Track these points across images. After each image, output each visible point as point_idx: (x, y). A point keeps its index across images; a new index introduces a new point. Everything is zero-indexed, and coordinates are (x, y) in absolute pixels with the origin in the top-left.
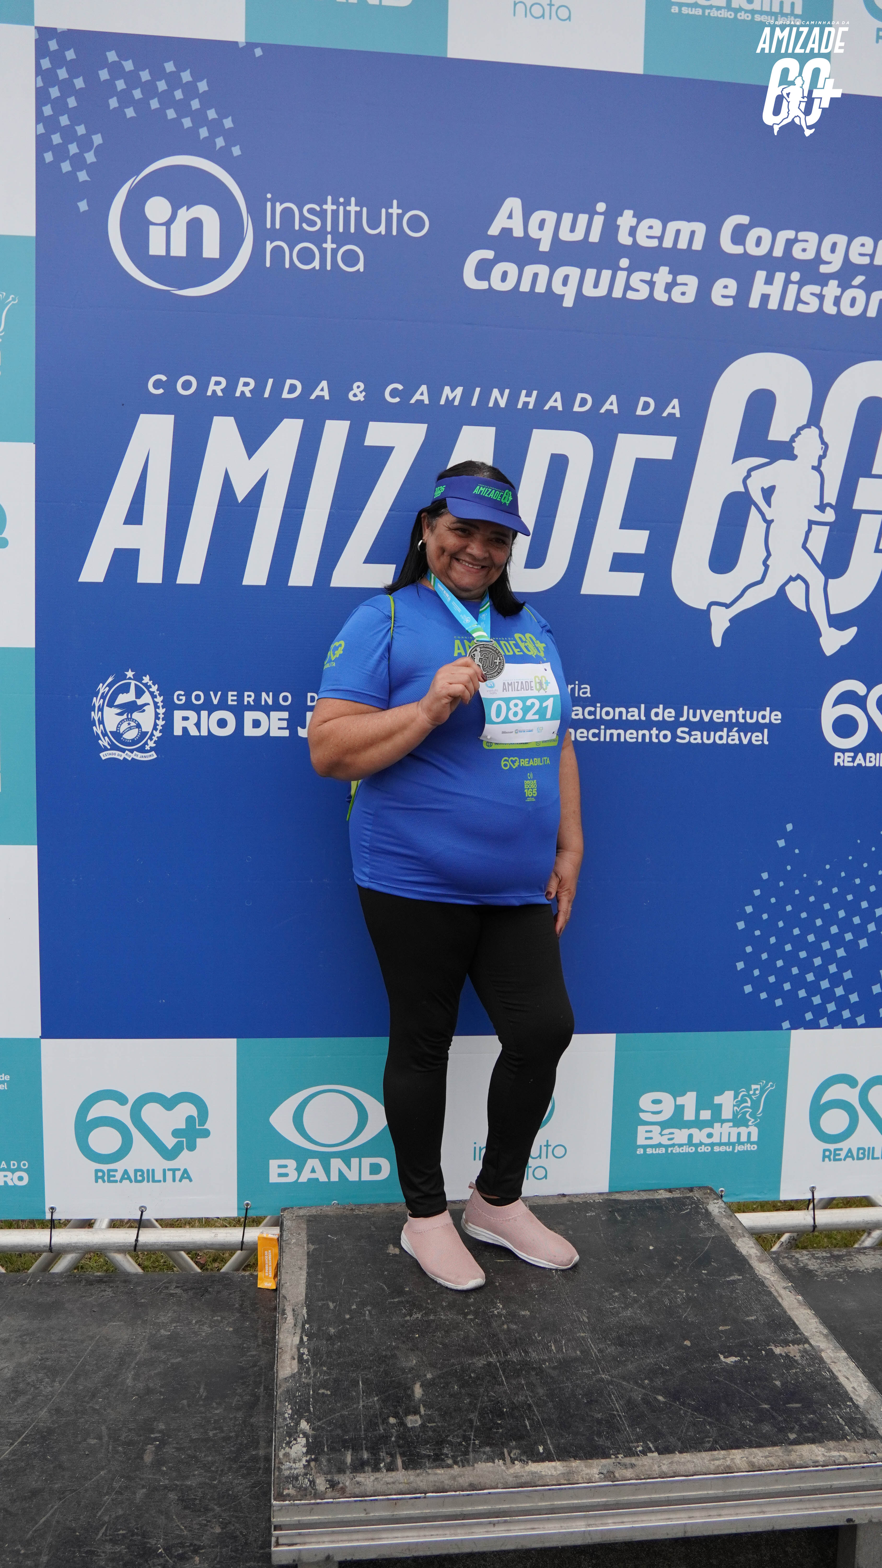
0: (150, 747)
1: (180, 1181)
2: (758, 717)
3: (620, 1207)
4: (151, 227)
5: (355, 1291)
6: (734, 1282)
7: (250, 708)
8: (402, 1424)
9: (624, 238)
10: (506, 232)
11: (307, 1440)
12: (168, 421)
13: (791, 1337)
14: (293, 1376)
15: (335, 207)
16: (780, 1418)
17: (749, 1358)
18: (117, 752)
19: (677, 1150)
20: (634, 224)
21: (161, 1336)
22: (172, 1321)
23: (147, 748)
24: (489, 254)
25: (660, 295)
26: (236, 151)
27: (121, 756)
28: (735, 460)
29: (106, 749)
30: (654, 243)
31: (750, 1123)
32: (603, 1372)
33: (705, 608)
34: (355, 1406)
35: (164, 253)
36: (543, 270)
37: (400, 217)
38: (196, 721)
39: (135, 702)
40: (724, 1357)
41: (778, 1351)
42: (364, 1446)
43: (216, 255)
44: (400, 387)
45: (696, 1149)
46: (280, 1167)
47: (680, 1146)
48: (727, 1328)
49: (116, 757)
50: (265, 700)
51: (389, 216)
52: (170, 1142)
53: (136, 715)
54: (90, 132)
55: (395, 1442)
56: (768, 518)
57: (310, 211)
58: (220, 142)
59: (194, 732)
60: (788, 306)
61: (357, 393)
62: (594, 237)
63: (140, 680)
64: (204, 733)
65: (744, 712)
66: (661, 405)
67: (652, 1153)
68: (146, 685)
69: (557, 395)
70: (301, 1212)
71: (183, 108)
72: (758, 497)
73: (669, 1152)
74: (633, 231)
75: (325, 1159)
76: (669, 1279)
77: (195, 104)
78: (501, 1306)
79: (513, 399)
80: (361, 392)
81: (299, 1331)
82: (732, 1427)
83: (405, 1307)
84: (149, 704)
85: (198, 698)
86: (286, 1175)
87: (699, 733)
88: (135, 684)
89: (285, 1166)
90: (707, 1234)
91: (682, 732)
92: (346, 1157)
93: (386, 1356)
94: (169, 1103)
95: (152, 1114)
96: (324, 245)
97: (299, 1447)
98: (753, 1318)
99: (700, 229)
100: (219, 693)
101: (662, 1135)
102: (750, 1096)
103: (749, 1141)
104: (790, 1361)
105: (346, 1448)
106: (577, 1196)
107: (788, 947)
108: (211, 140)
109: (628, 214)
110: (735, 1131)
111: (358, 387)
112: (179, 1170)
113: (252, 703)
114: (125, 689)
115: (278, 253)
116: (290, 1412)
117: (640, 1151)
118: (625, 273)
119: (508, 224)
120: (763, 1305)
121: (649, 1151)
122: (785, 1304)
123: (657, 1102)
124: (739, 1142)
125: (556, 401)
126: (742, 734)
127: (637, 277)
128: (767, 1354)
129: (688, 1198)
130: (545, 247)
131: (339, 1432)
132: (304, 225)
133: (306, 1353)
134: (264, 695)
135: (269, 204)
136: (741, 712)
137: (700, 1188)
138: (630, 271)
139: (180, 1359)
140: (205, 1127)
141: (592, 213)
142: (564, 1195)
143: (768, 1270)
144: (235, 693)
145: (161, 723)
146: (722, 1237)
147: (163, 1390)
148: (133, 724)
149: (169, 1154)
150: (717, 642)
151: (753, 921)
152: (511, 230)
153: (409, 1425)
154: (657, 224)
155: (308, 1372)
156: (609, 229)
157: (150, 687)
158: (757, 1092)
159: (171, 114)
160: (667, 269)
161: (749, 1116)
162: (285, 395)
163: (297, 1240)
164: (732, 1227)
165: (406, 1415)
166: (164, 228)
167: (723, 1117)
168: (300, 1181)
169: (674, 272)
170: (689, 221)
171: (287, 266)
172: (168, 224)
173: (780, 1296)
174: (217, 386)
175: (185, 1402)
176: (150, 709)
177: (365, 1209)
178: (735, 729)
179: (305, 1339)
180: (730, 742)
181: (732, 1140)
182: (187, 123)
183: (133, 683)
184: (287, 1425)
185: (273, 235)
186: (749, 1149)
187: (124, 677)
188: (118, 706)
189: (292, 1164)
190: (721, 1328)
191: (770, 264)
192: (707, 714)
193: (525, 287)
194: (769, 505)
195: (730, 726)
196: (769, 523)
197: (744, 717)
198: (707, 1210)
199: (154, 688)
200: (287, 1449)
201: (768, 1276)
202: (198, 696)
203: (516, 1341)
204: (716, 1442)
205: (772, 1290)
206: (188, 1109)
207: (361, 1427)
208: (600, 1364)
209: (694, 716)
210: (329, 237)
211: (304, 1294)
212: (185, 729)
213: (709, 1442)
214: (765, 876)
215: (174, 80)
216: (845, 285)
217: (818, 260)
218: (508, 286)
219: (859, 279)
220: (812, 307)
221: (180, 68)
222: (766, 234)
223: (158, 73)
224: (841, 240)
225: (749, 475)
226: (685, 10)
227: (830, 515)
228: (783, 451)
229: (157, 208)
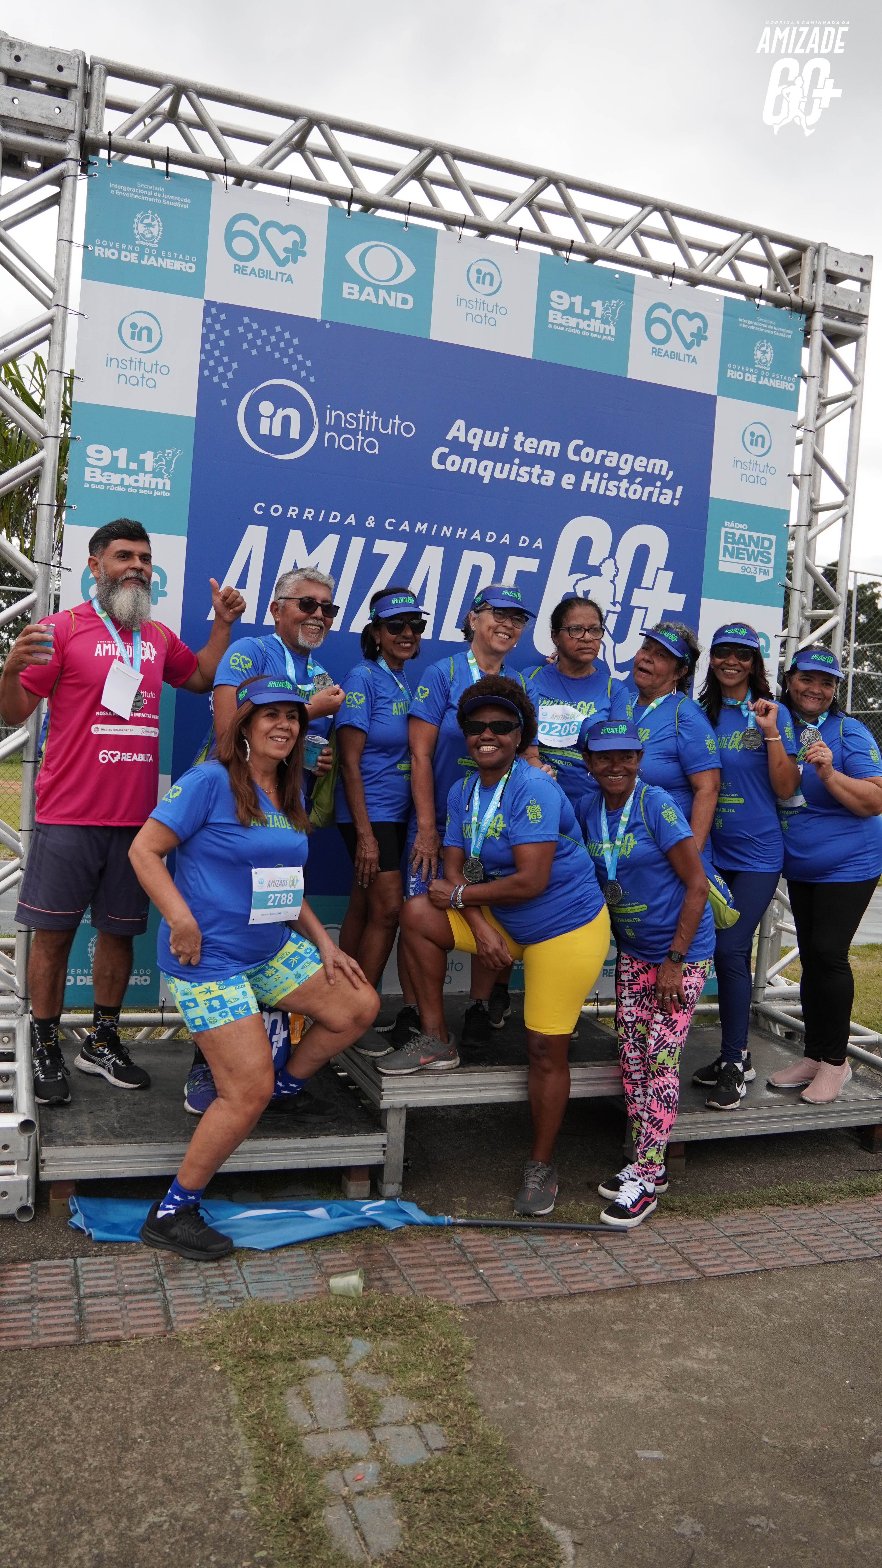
4: (262, 418)
9: (518, 448)
10: (456, 438)
12: (264, 530)
15: (364, 416)
20: (523, 440)
24: (446, 450)
25: (535, 481)
26: (312, 379)
28: (570, 574)
30: (533, 451)
35: (268, 434)
36: (474, 461)
37: (400, 425)
43: (297, 437)
44: (394, 521)
51: (394, 424)
54: (231, 361)
57: (351, 417)
58: (303, 373)
60: (601, 491)
61: (370, 522)
62: (502, 445)
66: (532, 542)
69: (478, 532)
71: (284, 353)
72: (581, 596)
74: (522, 444)
77: (291, 351)
79: (454, 532)
80: (372, 522)
96: (357, 437)
99: (558, 445)
108: (298, 372)
109: (520, 434)
111: (371, 519)
115: (331, 438)
118: (517, 467)
119: (457, 434)
125: (477, 535)
127: (523, 470)
130: (476, 448)
132: (347, 425)
135: (328, 411)
138: (520, 465)
141: (501, 432)
152: (458, 438)
154: (535, 441)
156: (511, 441)
159: (277, 355)
160: (539, 466)
162: (331, 520)
166: (269, 419)
169: (543, 468)
170: (552, 441)
171: (336, 447)
172: (271, 417)
174: (293, 512)
182: (286, 361)
185: (330, 428)
191: (594, 468)
193: (464, 470)
210: (360, 433)
215: (280, 337)
216: (631, 482)
217: (618, 467)
218: (455, 469)
219: (639, 480)
220: (613, 493)
221: (284, 330)
222: (591, 451)
223: (271, 332)
224: (631, 457)
225: (576, 584)
226: (555, 327)
227: (618, 608)
228: (595, 571)
229: (266, 407)
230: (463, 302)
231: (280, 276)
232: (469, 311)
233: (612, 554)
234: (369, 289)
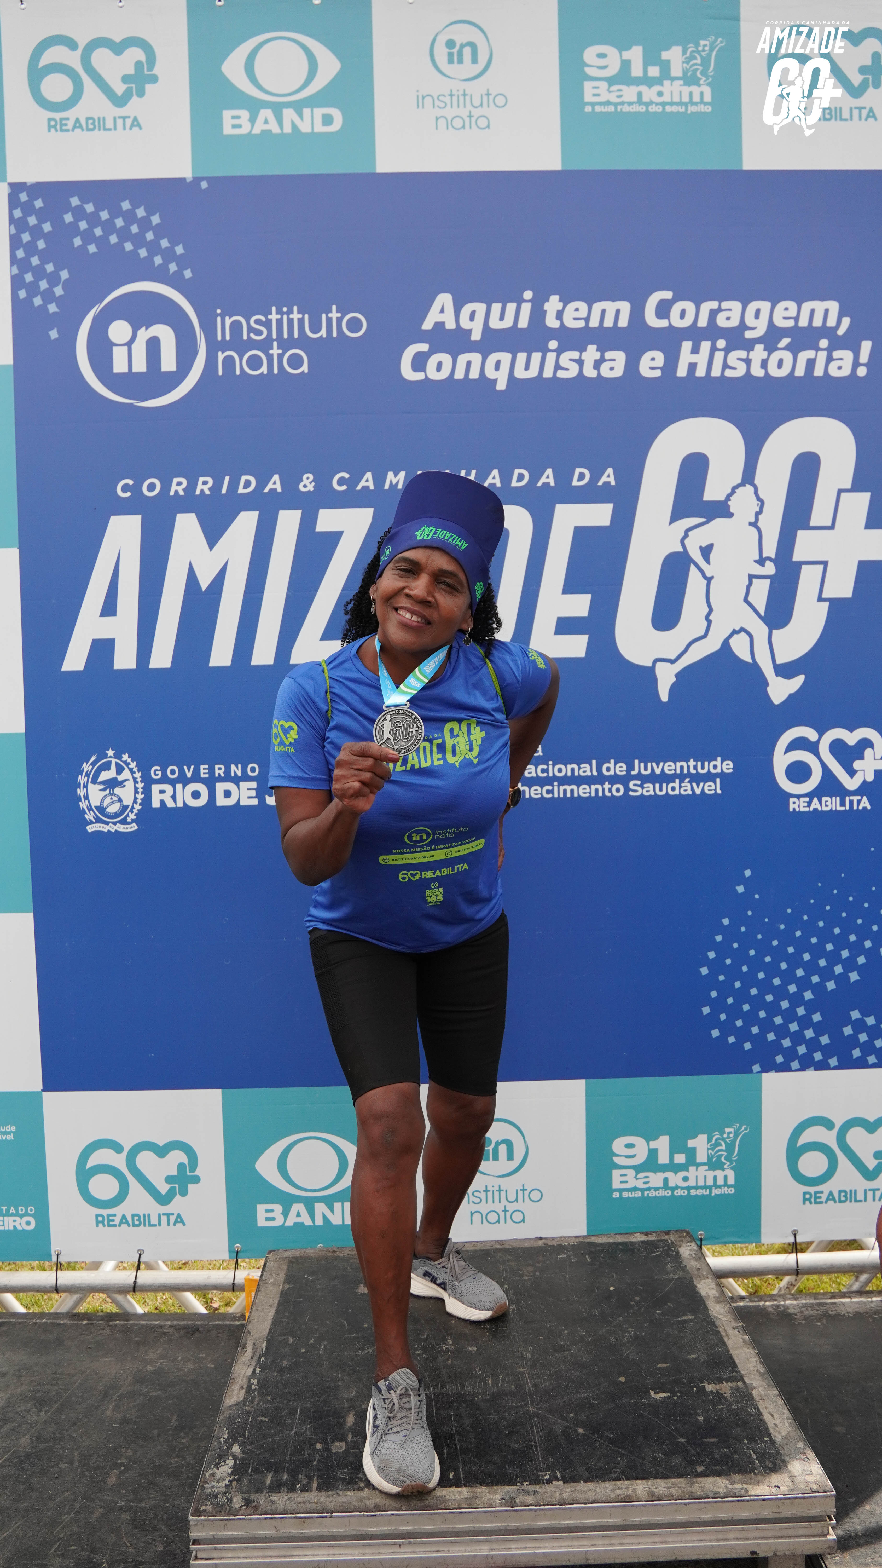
0: (132, 820)
1: (174, 1225)
2: (708, 767)
3: (593, 1250)
4: (115, 348)
5: (316, 1327)
6: (686, 1321)
7: (221, 779)
8: (327, 1449)
9: (551, 322)
10: (440, 325)
11: (235, 1462)
12: (136, 521)
13: (728, 1374)
14: (238, 1404)
15: (279, 317)
16: (693, 1452)
17: (678, 1394)
18: (102, 825)
19: (653, 1194)
20: (560, 308)
21: (147, 1371)
22: (161, 1357)
23: (129, 820)
24: (424, 347)
25: (590, 372)
26: (188, 274)
27: (105, 828)
28: (673, 520)
29: (91, 822)
30: (581, 324)
31: (726, 1166)
32: (532, 1404)
33: (650, 664)
34: (288, 1432)
35: (126, 370)
36: (476, 358)
37: (340, 320)
38: (172, 793)
39: (116, 778)
40: (655, 1393)
41: (709, 1388)
42: (286, 1469)
43: (173, 368)
44: (346, 475)
45: (673, 1193)
46: (267, 1211)
47: (656, 1189)
48: (665, 1365)
49: (101, 829)
50: (235, 772)
51: (329, 320)
52: (163, 1188)
53: (117, 790)
54: (58, 268)
55: (316, 1465)
56: (708, 575)
57: (257, 322)
58: (173, 267)
59: (170, 804)
60: (716, 372)
61: (307, 483)
62: (523, 323)
63: (120, 758)
64: (180, 804)
65: (695, 763)
66: (596, 475)
67: (628, 1197)
68: (125, 762)
69: (495, 473)
70: (286, 1255)
71: (138, 240)
72: (696, 555)
73: (645, 1195)
74: (560, 315)
75: (309, 1204)
76: (621, 1319)
77: (150, 236)
78: (451, 1342)
80: (311, 483)
81: (254, 1363)
82: (643, 1459)
83: (359, 1342)
84: (128, 780)
85: (173, 772)
86: (273, 1219)
87: (651, 786)
88: (116, 763)
89: (272, 1211)
90: (672, 1276)
91: (635, 785)
92: (329, 1201)
93: (329, 1388)
94: (162, 1151)
95: (146, 1161)
96: (271, 352)
97: (226, 1468)
98: (694, 1356)
99: (625, 307)
100: (192, 767)
101: (637, 1179)
102: (724, 1139)
103: (726, 1184)
104: (719, 1398)
105: (269, 1470)
106: (553, 1239)
107: (754, 991)
108: (164, 266)
109: (554, 299)
110: (710, 1175)
111: (308, 478)
112: (173, 1214)
113: (223, 775)
114: (107, 767)
115: (229, 361)
116: (226, 1436)
117: (616, 1195)
118: (555, 354)
119: (440, 318)
120: (707, 1344)
121: (625, 1195)
122: (730, 1343)
123: (630, 1146)
124: (716, 1185)
125: (494, 478)
126: (694, 784)
127: (566, 358)
128: (698, 1391)
129: (662, 1241)
130: (476, 336)
131: (267, 1455)
132: (252, 335)
133: (256, 1383)
134: (233, 767)
135: (219, 319)
136: (692, 763)
137: (676, 1231)
138: (559, 351)
139: (159, 1392)
140: (196, 1173)
141: (520, 301)
142: (541, 1238)
143: (722, 1311)
144: (207, 766)
145: (140, 796)
146: (685, 1278)
147: (137, 1420)
148: (115, 798)
149: (163, 1200)
150: (664, 697)
151: (716, 966)
152: (443, 323)
153: (334, 1451)
154: (583, 306)
155: (252, 1401)
156: (538, 314)
157: (129, 764)
158: (731, 1135)
159: (128, 246)
160: (595, 347)
161: (725, 1159)
162: (241, 490)
163: (275, 1279)
164: (698, 1269)
165: (333, 1441)
166: (126, 348)
167: (698, 1160)
168: (286, 1225)
169: (602, 349)
170: (613, 301)
171: (238, 372)
172: (129, 344)
173: (727, 1335)
174: (178, 485)
175: (155, 1431)
176: (130, 785)
177: (347, 1252)
178: (687, 780)
179: (258, 1370)
180: (683, 793)
181: (708, 1184)
182: (143, 253)
183: (114, 761)
184: (220, 1448)
185: (224, 346)
186: (726, 1192)
187: (106, 756)
188: (102, 783)
189: (278, 1208)
190: (659, 1366)
192: (658, 767)
193: (459, 375)
194: (708, 562)
195: (682, 777)
196: (709, 580)
197: (695, 767)
198: (678, 1252)
199: (133, 765)
200: (215, 1470)
201: (720, 1317)
202: (173, 771)
203: (456, 1375)
204: (623, 1473)
205: (721, 1330)
206: (178, 1157)
207: (287, 1452)
208: (530, 1398)
209: (646, 769)
210: (275, 344)
211: (268, 1330)
212: (162, 802)
213: (616, 1472)
214: (726, 922)
215: (130, 217)
216: (771, 348)
217: (743, 326)
218: (444, 374)
219: (785, 341)
220: (740, 371)
221: (135, 206)
222: (689, 306)
223: (116, 212)
224: (764, 306)
225: (686, 535)
226: (598, 109)
227: (770, 569)
228: (721, 510)
229: (119, 331)
230: (428, 100)
231: (120, 122)
232: (440, 112)
233: (749, 476)
234: (266, 113)
